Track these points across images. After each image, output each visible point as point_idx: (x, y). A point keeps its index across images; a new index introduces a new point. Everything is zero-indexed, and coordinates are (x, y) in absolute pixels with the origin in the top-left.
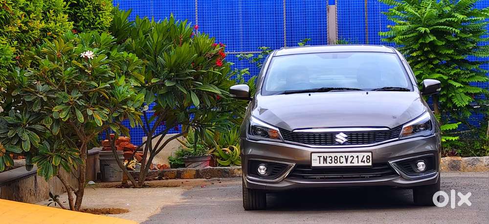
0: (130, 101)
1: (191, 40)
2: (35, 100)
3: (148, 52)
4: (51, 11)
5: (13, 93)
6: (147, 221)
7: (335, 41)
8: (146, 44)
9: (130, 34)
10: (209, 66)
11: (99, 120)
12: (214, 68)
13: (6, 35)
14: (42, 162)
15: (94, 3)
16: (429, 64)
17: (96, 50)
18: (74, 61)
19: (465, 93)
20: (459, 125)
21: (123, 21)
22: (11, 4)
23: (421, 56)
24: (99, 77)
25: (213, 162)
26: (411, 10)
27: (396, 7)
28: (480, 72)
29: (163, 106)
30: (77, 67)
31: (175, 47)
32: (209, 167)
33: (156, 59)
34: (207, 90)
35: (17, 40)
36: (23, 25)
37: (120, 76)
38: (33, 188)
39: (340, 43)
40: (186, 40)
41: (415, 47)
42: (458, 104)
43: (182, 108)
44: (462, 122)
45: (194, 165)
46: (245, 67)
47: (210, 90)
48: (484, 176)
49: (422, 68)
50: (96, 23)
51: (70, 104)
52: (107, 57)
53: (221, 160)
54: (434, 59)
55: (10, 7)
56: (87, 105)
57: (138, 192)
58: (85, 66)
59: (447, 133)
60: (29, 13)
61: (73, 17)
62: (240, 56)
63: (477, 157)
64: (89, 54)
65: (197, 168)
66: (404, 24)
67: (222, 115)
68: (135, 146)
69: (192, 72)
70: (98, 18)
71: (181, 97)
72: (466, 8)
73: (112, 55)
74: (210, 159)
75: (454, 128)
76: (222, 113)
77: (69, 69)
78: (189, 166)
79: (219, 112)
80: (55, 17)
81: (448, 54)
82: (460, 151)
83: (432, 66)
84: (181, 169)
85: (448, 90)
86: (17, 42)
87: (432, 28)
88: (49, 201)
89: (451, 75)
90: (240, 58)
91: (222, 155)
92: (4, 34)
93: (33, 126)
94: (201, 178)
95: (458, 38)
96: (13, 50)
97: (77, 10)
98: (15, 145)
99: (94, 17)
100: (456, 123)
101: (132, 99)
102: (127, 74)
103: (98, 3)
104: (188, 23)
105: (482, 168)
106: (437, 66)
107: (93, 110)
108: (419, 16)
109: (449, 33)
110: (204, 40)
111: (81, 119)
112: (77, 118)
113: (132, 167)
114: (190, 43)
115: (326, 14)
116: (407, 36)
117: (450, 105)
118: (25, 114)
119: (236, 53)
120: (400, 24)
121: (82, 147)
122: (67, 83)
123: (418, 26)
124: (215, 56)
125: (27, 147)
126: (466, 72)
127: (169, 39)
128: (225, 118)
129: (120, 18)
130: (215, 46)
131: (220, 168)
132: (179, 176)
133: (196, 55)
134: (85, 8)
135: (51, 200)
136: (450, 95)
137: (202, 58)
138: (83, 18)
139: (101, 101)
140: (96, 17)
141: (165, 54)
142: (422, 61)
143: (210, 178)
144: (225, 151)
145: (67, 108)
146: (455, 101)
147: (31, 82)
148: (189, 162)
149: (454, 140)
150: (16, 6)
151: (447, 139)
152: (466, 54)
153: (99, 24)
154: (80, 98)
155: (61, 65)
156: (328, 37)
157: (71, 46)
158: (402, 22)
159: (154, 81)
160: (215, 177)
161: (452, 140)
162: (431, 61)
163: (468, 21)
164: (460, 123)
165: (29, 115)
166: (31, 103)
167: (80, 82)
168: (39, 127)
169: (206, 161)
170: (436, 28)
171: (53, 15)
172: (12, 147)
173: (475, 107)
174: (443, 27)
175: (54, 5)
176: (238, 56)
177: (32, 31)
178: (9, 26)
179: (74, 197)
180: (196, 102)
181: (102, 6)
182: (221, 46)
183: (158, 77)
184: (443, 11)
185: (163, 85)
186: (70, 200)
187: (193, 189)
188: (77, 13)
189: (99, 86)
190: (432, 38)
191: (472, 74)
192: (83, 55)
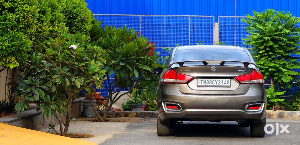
0: (96, 74)
1: (135, 40)
2: (43, 71)
3: (111, 45)
4: (56, 21)
5: (31, 67)
6: (103, 143)
7: (217, 43)
8: (110, 41)
9: (102, 34)
10: (145, 55)
11: (78, 84)
12: (148, 56)
13: (28, 34)
14: (45, 107)
15: (82, 17)
16: (269, 57)
17: (78, 44)
18: (66, 50)
19: (288, 75)
20: (284, 93)
21: (98, 28)
22: (31, 16)
23: (265, 53)
24: (80, 59)
25: (146, 108)
26: (260, 27)
27: (251, 25)
28: (297, 63)
29: (118, 76)
30: (67, 54)
31: (126, 43)
32: (144, 111)
33: (115, 50)
34: (143, 68)
35: (35, 37)
36: (39, 28)
37: (92, 59)
38: (42, 121)
39: (220, 44)
40: (132, 40)
41: (262, 47)
42: (284, 81)
43: (129, 78)
44: (286, 91)
45: (135, 109)
46: (166, 56)
47: (145, 69)
48: (297, 122)
49: (265, 60)
50: (82, 28)
51: (62, 75)
52: (84, 49)
53: (151, 107)
54: (272, 55)
55: (30, 18)
56: (71, 75)
57: (102, 124)
58: (72, 53)
59: (278, 97)
60: (43, 22)
61: (70, 24)
62: (164, 49)
63: (294, 111)
64: (74, 46)
65: (137, 111)
66: (256, 35)
67: (152, 82)
68: (103, 98)
69: (135, 58)
70: (83, 26)
71: (129, 72)
72: (291, 27)
73: (88, 47)
74: (145, 106)
75: (282, 94)
76: (152, 81)
77: (62, 55)
78: (133, 110)
79: (149, 81)
80: (58, 24)
81: (280, 52)
82: (284, 107)
83: (271, 59)
84: (128, 112)
85: (279, 73)
86: (35, 38)
87: (271, 37)
88: (49, 129)
89: (281, 65)
90: (164, 50)
91: (152, 105)
92: (27, 33)
93: (41, 86)
94: (139, 117)
95: (286, 44)
96: (32, 42)
97: (72, 20)
98: (31, 97)
99: (81, 25)
100: (283, 91)
101: (98, 73)
102: (96, 59)
103: (84, 17)
104: (134, 30)
105: (297, 117)
106: (273, 59)
107: (76, 78)
108: (264, 30)
109: (280, 40)
110: (143, 40)
111: (68, 83)
112: (66, 83)
113: (101, 110)
114: (135, 42)
115: (213, 27)
116: (257, 42)
117: (279, 81)
118: (37, 79)
119: (162, 47)
120: (254, 35)
121: (68, 99)
122: (61, 62)
123: (263, 36)
124: (149, 49)
125: (37, 98)
126: (290, 63)
127: (123, 39)
128: (153, 84)
129: (96, 26)
130: (149, 44)
131: (150, 112)
132: (126, 115)
133: (138, 48)
134: (77, 20)
135: (50, 128)
136: (280, 76)
137: (141, 50)
138: (75, 25)
139: (80, 73)
140: (82, 25)
141: (120, 47)
142: (265, 56)
143: (144, 118)
144: (154, 102)
145: (61, 76)
146: (283, 79)
147: (41, 61)
148: (132, 108)
149: (281, 101)
150: (34, 17)
151: (278, 100)
152: (290, 53)
153: (84, 29)
154: (68, 71)
155: (58, 52)
156: (213, 40)
157: (64, 41)
158: (255, 33)
159: (113, 62)
160: (147, 117)
161: (280, 101)
162: (270, 56)
163: (291, 34)
164: (285, 92)
165: (39, 80)
166: (41, 73)
167: (69, 62)
168: (44, 87)
169: (143, 107)
170: (274, 38)
171: (57, 23)
172: (29, 98)
173: (294, 83)
174: (277, 37)
175: (58, 17)
176: (163, 49)
177: (44, 32)
178: (29, 29)
179: (64, 127)
180: (137, 75)
181: (86, 19)
182: (152, 44)
183: (116, 60)
184: (278, 28)
185: (119, 64)
186: (61, 129)
187: (133, 123)
188: (72, 22)
189: (79, 65)
190: (271, 43)
191: (293, 65)
192: (71, 47)
